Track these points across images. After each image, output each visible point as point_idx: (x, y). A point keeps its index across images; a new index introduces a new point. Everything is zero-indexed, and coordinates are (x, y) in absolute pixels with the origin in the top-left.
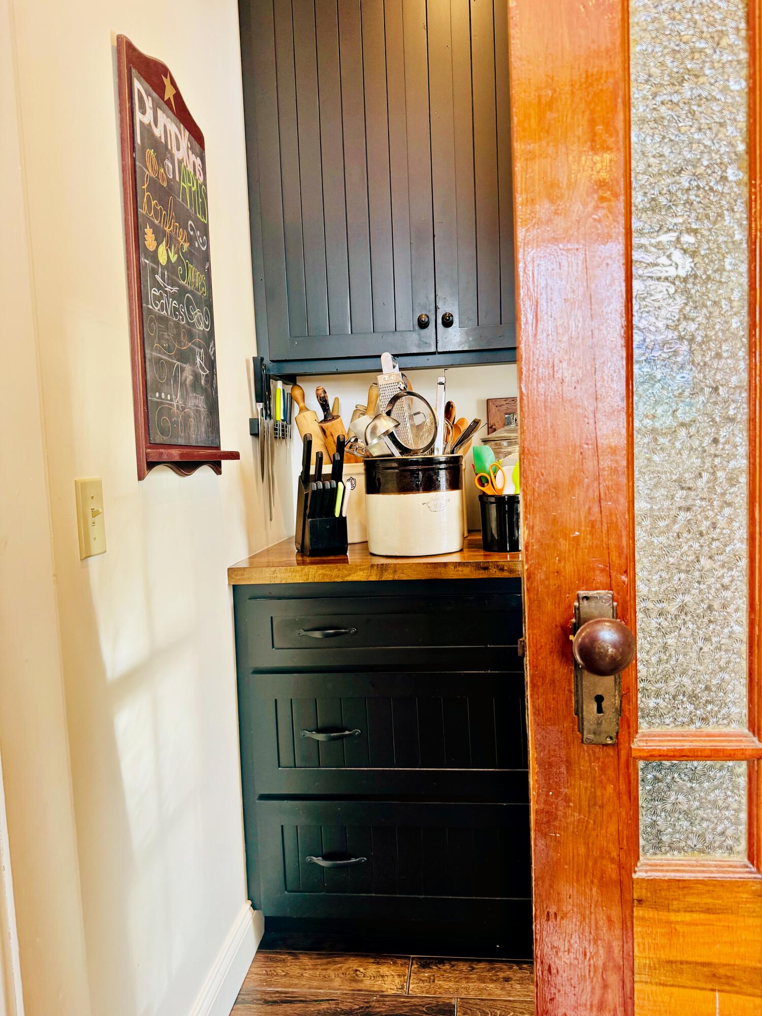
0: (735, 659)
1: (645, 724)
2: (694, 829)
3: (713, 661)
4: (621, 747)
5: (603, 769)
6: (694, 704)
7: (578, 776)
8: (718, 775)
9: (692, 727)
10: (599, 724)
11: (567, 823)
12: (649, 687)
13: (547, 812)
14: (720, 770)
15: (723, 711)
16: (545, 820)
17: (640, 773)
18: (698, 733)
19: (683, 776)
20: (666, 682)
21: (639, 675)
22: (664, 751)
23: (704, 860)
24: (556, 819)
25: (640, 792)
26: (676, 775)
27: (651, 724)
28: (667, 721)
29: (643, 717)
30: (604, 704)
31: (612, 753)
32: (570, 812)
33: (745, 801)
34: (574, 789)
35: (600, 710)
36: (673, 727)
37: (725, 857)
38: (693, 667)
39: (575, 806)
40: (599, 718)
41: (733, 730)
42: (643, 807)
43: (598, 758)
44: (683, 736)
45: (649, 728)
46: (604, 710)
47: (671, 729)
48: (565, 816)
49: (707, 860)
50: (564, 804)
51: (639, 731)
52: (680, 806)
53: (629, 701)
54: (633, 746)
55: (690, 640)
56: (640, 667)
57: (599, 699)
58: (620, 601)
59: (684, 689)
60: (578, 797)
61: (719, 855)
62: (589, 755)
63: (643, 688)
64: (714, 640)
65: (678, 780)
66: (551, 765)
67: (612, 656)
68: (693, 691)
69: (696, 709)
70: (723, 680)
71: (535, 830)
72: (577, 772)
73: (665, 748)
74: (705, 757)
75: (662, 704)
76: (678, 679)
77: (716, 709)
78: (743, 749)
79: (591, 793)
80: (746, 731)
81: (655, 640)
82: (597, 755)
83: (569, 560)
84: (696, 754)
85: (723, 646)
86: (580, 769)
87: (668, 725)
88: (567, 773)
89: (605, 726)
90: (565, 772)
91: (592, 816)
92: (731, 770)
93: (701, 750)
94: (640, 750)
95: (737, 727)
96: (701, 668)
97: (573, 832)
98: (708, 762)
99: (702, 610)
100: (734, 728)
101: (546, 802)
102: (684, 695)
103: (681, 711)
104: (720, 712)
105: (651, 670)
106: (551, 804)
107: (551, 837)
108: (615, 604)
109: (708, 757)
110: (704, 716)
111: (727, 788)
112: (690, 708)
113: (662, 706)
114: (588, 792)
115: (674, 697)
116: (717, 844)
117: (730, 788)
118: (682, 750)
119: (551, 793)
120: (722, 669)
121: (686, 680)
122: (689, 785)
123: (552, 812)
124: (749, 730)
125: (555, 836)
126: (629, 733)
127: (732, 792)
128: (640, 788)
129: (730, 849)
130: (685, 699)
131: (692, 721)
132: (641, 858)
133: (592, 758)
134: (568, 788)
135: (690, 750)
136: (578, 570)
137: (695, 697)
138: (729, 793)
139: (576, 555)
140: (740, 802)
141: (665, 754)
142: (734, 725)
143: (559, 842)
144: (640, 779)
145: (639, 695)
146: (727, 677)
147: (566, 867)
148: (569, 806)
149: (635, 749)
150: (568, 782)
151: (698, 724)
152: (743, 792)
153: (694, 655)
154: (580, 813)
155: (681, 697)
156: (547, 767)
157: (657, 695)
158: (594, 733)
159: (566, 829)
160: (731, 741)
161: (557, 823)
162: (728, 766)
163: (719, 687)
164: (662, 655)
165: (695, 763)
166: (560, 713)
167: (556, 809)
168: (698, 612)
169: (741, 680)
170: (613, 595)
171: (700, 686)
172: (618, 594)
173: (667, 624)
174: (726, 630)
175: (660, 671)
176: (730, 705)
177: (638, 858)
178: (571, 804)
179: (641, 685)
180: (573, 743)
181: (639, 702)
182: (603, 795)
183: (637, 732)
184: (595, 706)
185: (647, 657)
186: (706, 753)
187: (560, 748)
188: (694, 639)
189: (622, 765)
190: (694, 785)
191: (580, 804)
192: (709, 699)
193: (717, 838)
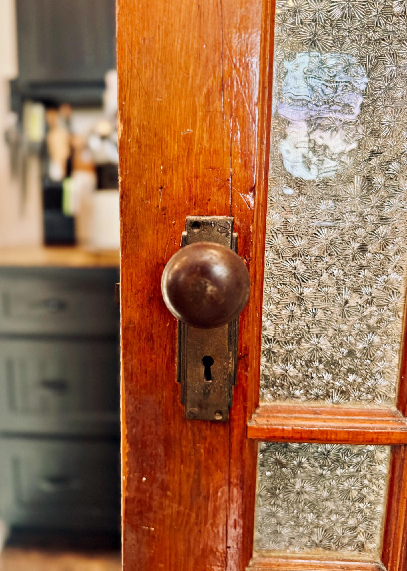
0: (389, 317)
1: (269, 396)
2: (321, 522)
3: (361, 320)
4: (235, 424)
5: (210, 452)
6: (332, 373)
7: (178, 460)
8: (355, 460)
9: (328, 402)
10: (206, 394)
11: (163, 516)
12: (276, 349)
13: (139, 501)
14: (358, 455)
15: (369, 383)
16: (136, 510)
17: (260, 456)
18: (333, 410)
19: (312, 461)
20: (299, 343)
21: (264, 333)
22: (289, 432)
23: (329, 559)
24: (150, 509)
25: (259, 478)
26: (303, 460)
27: (276, 396)
28: (298, 393)
29: (267, 387)
30: (213, 368)
31: (222, 432)
32: (167, 502)
33: (384, 492)
34: (174, 475)
35: (208, 375)
36: (304, 401)
37: (354, 556)
38: (335, 325)
39: (174, 496)
40: (206, 386)
41: (378, 407)
42: (261, 496)
43: (205, 439)
44: (315, 413)
45: (273, 401)
46: (213, 375)
47: (301, 403)
48: (161, 507)
49: (333, 560)
50: (161, 492)
51: (261, 404)
52: (306, 496)
53: (247, 366)
54: (249, 424)
55: (332, 290)
56: (266, 322)
57: (208, 362)
58: (242, 231)
59: (321, 354)
60: (177, 485)
61: (346, 553)
62: (193, 434)
63: (269, 351)
64: (365, 290)
65: (306, 465)
66: (144, 445)
67: (211, 297)
68: (332, 356)
69: (334, 379)
70: (371, 344)
71: (125, 522)
72: (178, 454)
73: (290, 428)
74: (340, 441)
75: (292, 371)
76: (314, 340)
77: (360, 380)
78: (388, 433)
79: (194, 480)
80: (394, 409)
81: (287, 289)
82: (203, 434)
83: (177, 171)
84: (329, 437)
85: (375, 300)
86: (182, 452)
87: (298, 398)
88: (166, 455)
89: (213, 397)
90: (163, 454)
91: (195, 509)
92: (371, 456)
93: (336, 433)
94: (259, 430)
95: (383, 403)
96: (345, 328)
97: (171, 526)
98: (344, 447)
99: (351, 251)
100: (380, 405)
101: (138, 489)
102: (320, 362)
103: (316, 381)
104: (363, 384)
105: (281, 327)
106: (144, 492)
107: (143, 530)
108: (235, 235)
109: (345, 441)
110: (344, 388)
111: (365, 476)
112: (328, 377)
113: (291, 374)
114: (191, 480)
115: (309, 363)
116: (346, 541)
117: (369, 476)
118: (312, 432)
119: (144, 479)
120: (371, 330)
121: (324, 343)
122: (320, 471)
123: (145, 502)
124: (398, 409)
125: (149, 530)
126: (245, 408)
127: (370, 481)
128: (259, 474)
129: (361, 547)
130: (321, 366)
131: (328, 395)
132: (255, 555)
133: (197, 438)
134: (166, 473)
135: (322, 432)
136: (190, 186)
137: (334, 364)
138: (366, 482)
139: (187, 163)
140: (378, 493)
141: (290, 436)
142: (379, 401)
143: (153, 537)
144: (259, 462)
145: (263, 360)
146: (376, 339)
147: (161, 565)
148: (166, 496)
149: (252, 428)
150: (165, 467)
151: (336, 398)
152: (383, 482)
153: (337, 310)
154: (180, 503)
155: (316, 364)
156: (140, 446)
157: (286, 361)
158: (200, 406)
159: (162, 522)
160: (375, 421)
161: (151, 515)
162: (368, 451)
163: (366, 352)
164: (296, 309)
165: (328, 447)
166: (159, 379)
167: (151, 497)
168: (346, 252)
169: (395, 345)
170: (233, 223)
171: (342, 350)
172: (241, 221)
173: (305, 268)
174: (381, 279)
175: (291, 329)
176: (378, 376)
177: (251, 556)
178: (169, 493)
179: (265, 346)
180: (174, 417)
181: (262, 368)
182: (208, 484)
183: (257, 406)
184: (202, 370)
185: (276, 311)
186: (342, 436)
187: (157, 424)
188: (338, 289)
189: (235, 446)
190: (324, 472)
191: (180, 495)
192: (351, 367)
193: (348, 533)
